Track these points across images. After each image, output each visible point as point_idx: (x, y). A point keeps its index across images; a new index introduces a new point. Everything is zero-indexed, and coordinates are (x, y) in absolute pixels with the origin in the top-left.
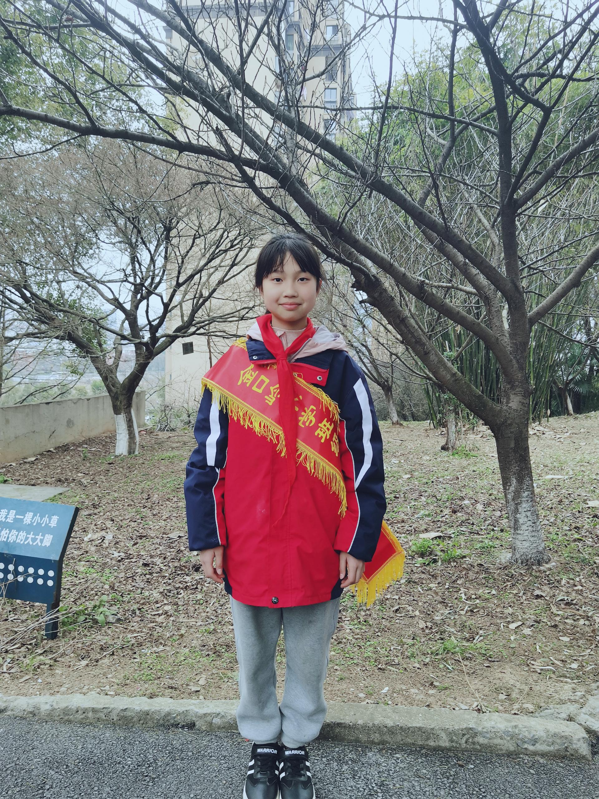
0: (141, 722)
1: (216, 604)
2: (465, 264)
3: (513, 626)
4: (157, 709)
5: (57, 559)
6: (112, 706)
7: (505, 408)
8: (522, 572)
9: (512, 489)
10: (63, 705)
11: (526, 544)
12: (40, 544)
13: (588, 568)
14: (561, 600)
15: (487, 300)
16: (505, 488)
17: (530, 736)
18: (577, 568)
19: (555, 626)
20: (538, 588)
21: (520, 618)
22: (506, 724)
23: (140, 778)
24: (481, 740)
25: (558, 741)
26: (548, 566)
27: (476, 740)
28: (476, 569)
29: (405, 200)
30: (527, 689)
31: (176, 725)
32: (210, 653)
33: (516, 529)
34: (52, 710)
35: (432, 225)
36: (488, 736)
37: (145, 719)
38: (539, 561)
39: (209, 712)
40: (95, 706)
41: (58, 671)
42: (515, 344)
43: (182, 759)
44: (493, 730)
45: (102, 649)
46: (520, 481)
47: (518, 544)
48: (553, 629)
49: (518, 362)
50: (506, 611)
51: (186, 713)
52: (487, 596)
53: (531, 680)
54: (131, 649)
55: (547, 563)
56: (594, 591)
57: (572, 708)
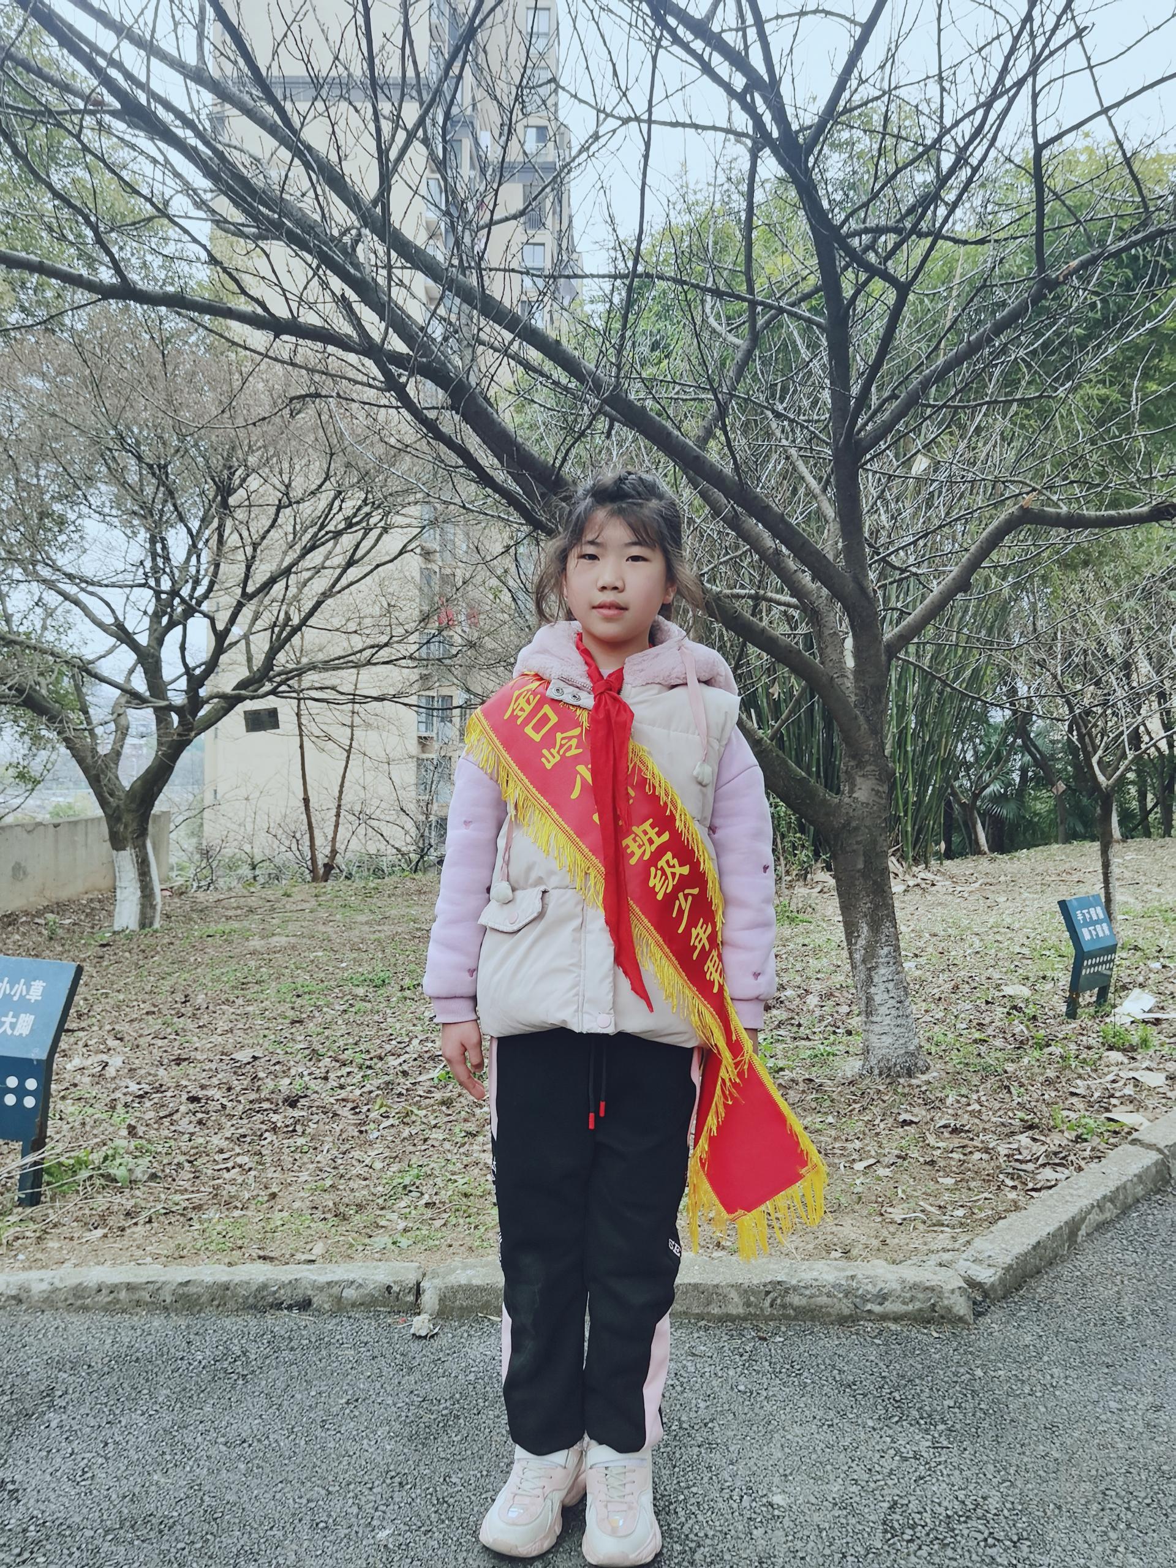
0: (216, 1303)
1: (334, 1152)
2: (778, 552)
3: (859, 1166)
4: (245, 1278)
5: (44, 1057)
6: (163, 1279)
7: (847, 800)
8: (882, 1088)
9: (862, 942)
10: (72, 1281)
11: (888, 1040)
12: (9, 1032)
13: (992, 1080)
14: (945, 1126)
15: (813, 615)
16: (849, 943)
17: (875, 1291)
18: (975, 1080)
19: (932, 1163)
20: (906, 1111)
21: (873, 1153)
22: (837, 1274)
23: (222, 1375)
24: (796, 1300)
25: (920, 1296)
26: (924, 1077)
27: (788, 1299)
28: (802, 1086)
29: (669, 434)
30: (876, 1243)
31: (278, 1306)
32: (328, 1216)
33: (869, 1014)
34: (53, 1292)
35: (715, 478)
36: (807, 1292)
37: (222, 1297)
38: (909, 1069)
39: (336, 1278)
40: (132, 1280)
41: (52, 1244)
42: (864, 689)
43: (292, 1349)
44: (815, 1284)
45: (128, 1214)
46: (875, 927)
47: (874, 1039)
48: (928, 1167)
49: (867, 718)
50: (848, 1145)
51: (294, 1284)
52: (818, 1126)
53: (885, 1233)
54: (182, 1215)
55: (923, 1073)
56: (1001, 1113)
57: (947, 1256)
